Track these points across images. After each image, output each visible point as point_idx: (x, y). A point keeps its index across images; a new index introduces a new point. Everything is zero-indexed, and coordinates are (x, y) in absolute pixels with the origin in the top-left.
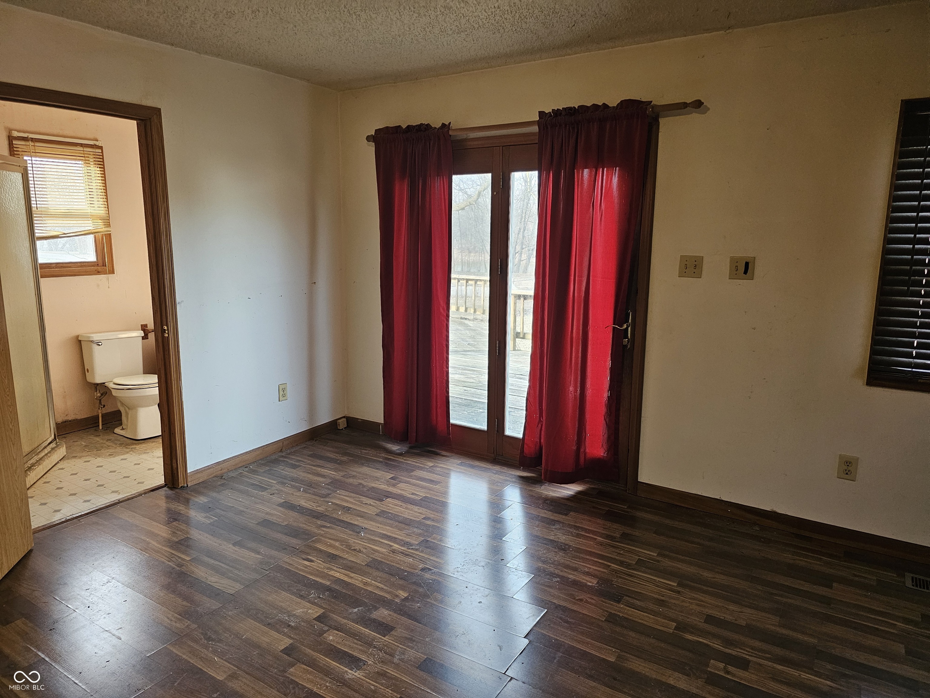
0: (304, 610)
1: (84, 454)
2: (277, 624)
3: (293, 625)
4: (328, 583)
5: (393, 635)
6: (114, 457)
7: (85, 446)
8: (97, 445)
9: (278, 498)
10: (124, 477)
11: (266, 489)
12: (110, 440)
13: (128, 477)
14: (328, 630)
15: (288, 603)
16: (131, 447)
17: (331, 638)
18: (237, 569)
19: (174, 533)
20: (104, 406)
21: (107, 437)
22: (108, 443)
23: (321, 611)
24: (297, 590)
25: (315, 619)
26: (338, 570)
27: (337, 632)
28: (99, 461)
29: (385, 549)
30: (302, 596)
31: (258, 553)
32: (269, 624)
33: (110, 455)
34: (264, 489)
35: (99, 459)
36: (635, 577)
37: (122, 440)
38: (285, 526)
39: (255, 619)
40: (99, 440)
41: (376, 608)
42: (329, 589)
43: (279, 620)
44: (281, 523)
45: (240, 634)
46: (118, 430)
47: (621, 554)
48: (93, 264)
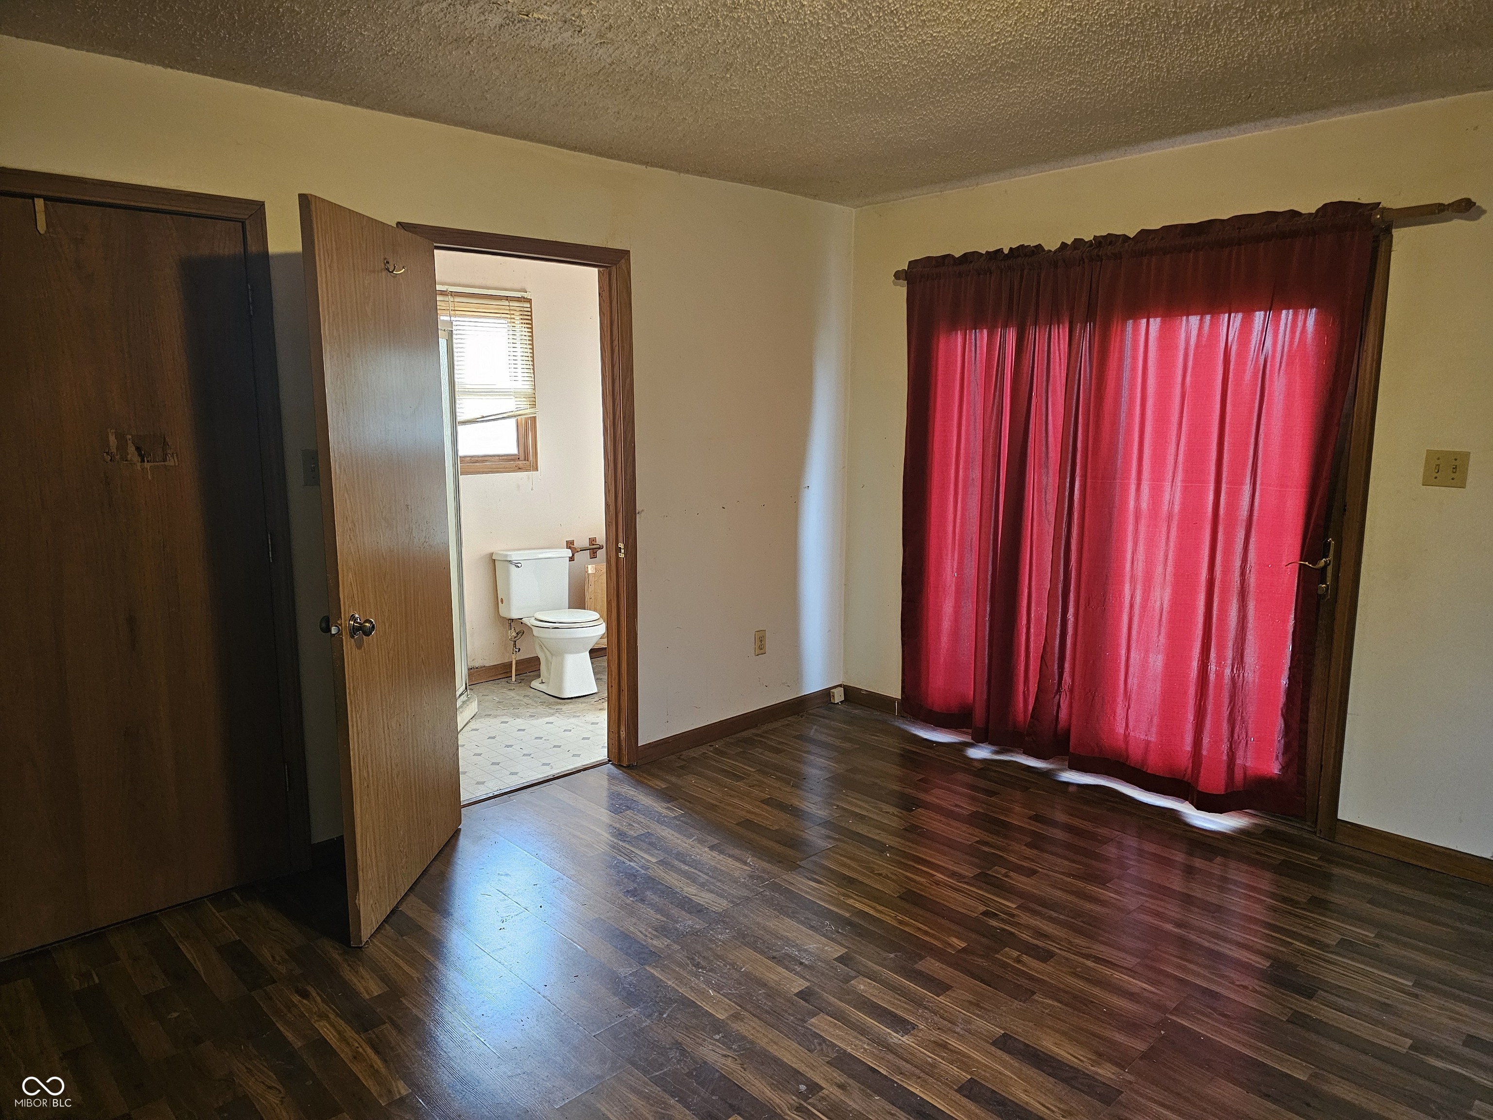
0: (818, 945)
1: (499, 712)
2: (784, 958)
3: (807, 963)
4: (847, 915)
5: (950, 996)
6: (537, 719)
7: (499, 702)
8: (513, 702)
9: (760, 791)
10: (555, 746)
11: (743, 778)
12: (528, 696)
13: (559, 747)
14: (856, 977)
15: (795, 934)
16: (556, 707)
17: (862, 987)
18: (719, 881)
19: (630, 825)
20: (519, 649)
21: (523, 692)
22: (526, 700)
23: (842, 951)
24: (805, 918)
25: (836, 959)
26: (860, 899)
27: (869, 981)
28: (519, 722)
29: (924, 878)
30: (813, 927)
31: (745, 863)
32: (774, 958)
33: (531, 716)
34: (739, 778)
35: (518, 720)
36: (1336, 964)
37: (542, 697)
38: (776, 830)
39: (755, 949)
40: (514, 696)
41: (922, 958)
42: (849, 923)
43: (787, 954)
44: (768, 826)
45: (738, 965)
46: (535, 684)
47: (1310, 928)
48: (513, 457)
